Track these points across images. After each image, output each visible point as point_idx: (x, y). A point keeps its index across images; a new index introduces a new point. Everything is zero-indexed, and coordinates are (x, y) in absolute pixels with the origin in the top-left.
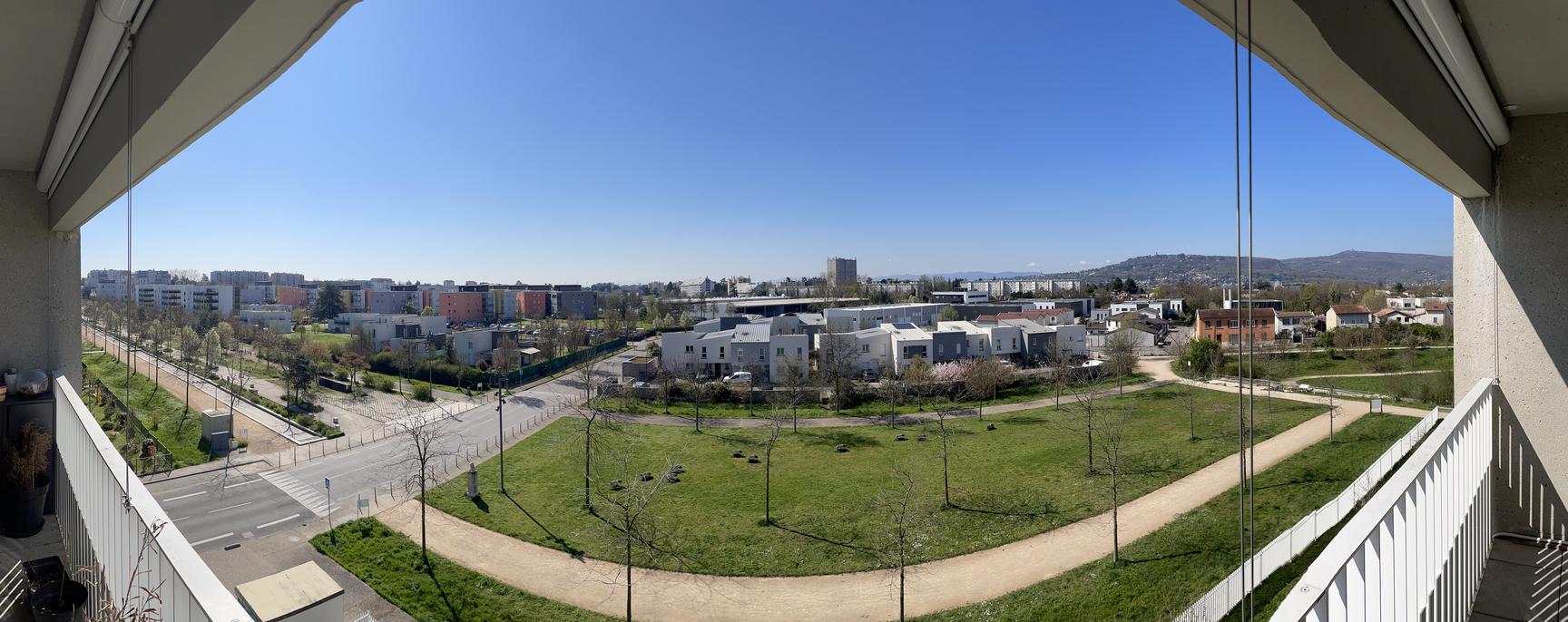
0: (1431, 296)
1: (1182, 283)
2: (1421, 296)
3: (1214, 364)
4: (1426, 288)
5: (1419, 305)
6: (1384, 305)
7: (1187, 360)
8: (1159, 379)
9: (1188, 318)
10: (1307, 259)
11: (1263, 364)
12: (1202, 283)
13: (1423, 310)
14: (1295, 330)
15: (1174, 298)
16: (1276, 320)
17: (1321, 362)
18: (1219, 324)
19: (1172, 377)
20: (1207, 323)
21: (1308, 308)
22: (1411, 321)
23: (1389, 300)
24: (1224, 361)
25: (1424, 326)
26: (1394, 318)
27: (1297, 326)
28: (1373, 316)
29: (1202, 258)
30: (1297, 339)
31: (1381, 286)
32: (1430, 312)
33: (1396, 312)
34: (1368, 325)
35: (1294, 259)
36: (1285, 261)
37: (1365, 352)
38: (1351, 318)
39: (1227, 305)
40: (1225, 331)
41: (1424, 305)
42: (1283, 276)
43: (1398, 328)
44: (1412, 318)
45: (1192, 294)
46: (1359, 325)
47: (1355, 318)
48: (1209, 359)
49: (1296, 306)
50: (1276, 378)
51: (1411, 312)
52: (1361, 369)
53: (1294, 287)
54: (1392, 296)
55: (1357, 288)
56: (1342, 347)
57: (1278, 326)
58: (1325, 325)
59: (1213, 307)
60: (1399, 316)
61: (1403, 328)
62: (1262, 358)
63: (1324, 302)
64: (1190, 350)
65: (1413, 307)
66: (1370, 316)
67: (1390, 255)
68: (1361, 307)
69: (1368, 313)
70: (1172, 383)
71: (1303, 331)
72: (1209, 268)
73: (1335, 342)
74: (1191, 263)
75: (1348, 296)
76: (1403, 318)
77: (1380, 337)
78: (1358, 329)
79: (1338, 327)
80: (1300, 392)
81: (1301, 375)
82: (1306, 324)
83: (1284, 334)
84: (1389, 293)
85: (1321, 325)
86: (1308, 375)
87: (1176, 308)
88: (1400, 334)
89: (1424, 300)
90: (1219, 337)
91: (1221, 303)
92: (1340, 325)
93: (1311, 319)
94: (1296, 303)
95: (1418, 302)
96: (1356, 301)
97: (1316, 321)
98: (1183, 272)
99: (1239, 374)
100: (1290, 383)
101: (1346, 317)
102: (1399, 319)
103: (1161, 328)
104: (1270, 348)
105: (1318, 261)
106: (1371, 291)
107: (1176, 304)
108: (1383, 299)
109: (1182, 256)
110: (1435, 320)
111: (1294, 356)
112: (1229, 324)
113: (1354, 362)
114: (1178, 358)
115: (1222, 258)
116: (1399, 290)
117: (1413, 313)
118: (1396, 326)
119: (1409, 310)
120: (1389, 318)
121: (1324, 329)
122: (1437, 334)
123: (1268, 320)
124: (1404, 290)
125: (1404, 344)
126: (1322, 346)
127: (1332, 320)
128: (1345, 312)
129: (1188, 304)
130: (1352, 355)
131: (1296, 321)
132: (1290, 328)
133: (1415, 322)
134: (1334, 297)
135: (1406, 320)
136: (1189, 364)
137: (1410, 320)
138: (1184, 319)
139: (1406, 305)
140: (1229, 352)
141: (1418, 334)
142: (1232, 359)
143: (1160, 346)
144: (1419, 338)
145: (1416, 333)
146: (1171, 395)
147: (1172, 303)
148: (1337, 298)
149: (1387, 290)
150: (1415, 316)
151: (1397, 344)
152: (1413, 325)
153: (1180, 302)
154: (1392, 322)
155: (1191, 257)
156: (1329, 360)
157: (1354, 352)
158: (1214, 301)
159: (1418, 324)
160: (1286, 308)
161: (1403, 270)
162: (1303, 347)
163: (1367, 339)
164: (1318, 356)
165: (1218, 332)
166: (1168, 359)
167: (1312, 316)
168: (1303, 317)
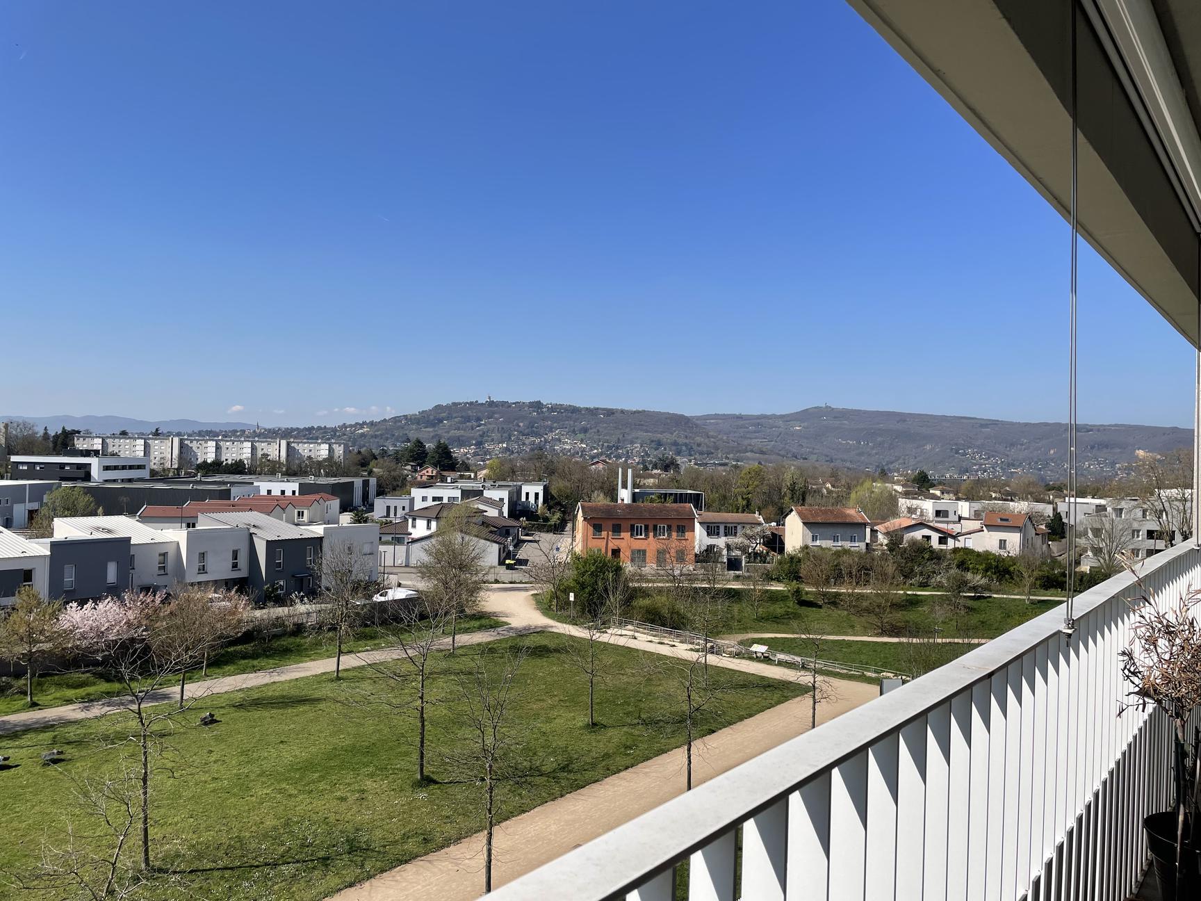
0: (991, 498)
1: (538, 453)
2: (968, 498)
3: (614, 600)
4: (979, 482)
5: (966, 514)
6: (893, 512)
7: (566, 591)
8: (517, 622)
9: (555, 518)
10: (740, 417)
11: (681, 607)
12: (573, 455)
13: (976, 525)
14: (728, 547)
15: (527, 481)
16: (697, 525)
17: (778, 609)
18: (617, 529)
19: (539, 620)
20: (597, 524)
21: (748, 508)
22: (951, 544)
23: (903, 503)
24: (632, 596)
25: (979, 554)
26: (918, 535)
27: (732, 540)
28: (874, 532)
29: (574, 410)
30: (733, 564)
31: (884, 475)
32: (991, 527)
33: (922, 525)
34: (863, 546)
35: (716, 416)
36: (698, 418)
37: (861, 597)
38: (830, 531)
39: (625, 495)
40: (626, 542)
41: (977, 515)
42: (695, 447)
43: (927, 556)
44: (954, 537)
45: (563, 476)
46: (847, 545)
47: (839, 532)
48: (606, 590)
49: (724, 503)
50: (713, 631)
51: (951, 526)
52: (852, 627)
53: (715, 468)
54: (907, 495)
55: (834, 477)
56: (816, 584)
57: (699, 538)
58: (782, 543)
59: (600, 500)
60: (926, 532)
61: (936, 557)
62: (683, 594)
63: (776, 498)
64: (571, 574)
65: (952, 517)
66: (868, 530)
67: (902, 417)
68: (851, 512)
69: (865, 525)
70: (541, 632)
71: (744, 549)
72: (585, 430)
73: (803, 573)
74: (554, 420)
75: (818, 491)
76: (935, 537)
77: (890, 569)
78: (846, 552)
79: (806, 547)
80: (751, 659)
81: (745, 629)
82: (749, 538)
83: (708, 555)
84: (899, 488)
85: (775, 542)
86: (757, 631)
87: (532, 499)
88: (930, 566)
89: (977, 506)
90: (616, 552)
91: (612, 493)
92: (810, 544)
93: (759, 529)
94: (725, 497)
95: (964, 508)
96: (841, 499)
97: (768, 533)
98: (538, 435)
99: (656, 619)
100: (729, 642)
101: (821, 530)
102: (928, 538)
103: (507, 534)
104: (691, 578)
105: (760, 423)
106: (867, 484)
107: (532, 491)
108: (892, 500)
109: (537, 405)
110: (1003, 543)
111: (734, 595)
112: (633, 531)
113: (836, 613)
114: (549, 588)
115: (610, 412)
116: (922, 484)
117: (956, 528)
118: (921, 551)
119: (948, 522)
120: (908, 536)
121: (781, 549)
122: (1008, 572)
123: (684, 526)
124: (933, 486)
125: (939, 587)
126: (778, 580)
127: (795, 534)
128: (819, 520)
129: (554, 492)
130: (834, 601)
131: (730, 531)
132: (721, 542)
133: (960, 545)
134: (793, 490)
135: (942, 541)
136: (572, 598)
137: (950, 541)
138: (546, 519)
139: (938, 513)
140: (638, 581)
141: (968, 570)
142: (645, 593)
143: (509, 567)
144: (969, 576)
145: (962, 565)
146: (540, 652)
147: (526, 489)
148: (800, 495)
149: (898, 483)
150: (959, 534)
151: (924, 586)
152: (956, 550)
153: (539, 489)
154: (913, 543)
155: (554, 408)
156: (792, 605)
157: (837, 595)
158: (602, 488)
159: (967, 551)
160: (709, 507)
161: (928, 447)
162: (745, 578)
163: (864, 570)
164: (774, 597)
165: (613, 544)
166: (526, 590)
167: (760, 524)
168: (743, 524)
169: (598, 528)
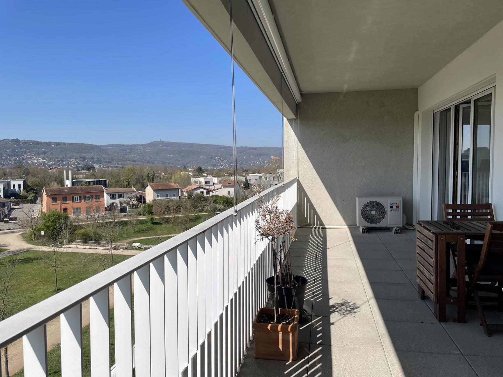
0: (224, 176)
1: (19, 165)
2: (217, 176)
3: (65, 232)
4: (220, 170)
5: (216, 182)
6: (189, 183)
7: (39, 230)
8: (12, 249)
9: (31, 196)
10: (123, 146)
11: (99, 231)
12: (39, 165)
13: (220, 186)
14: (121, 203)
15: (13, 179)
16: (105, 195)
17: (144, 227)
18: (65, 199)
19: (26, 246)
20: (54, 197)
21: (129, 185)
22: (211, 194)
23: (193, 179)
24: (74, 230)
25: (221, 197)
26: (199, 191)
27: (122, 200)
28: (182, 191)
29: (38, 143)
30: (123, 210)
31: (185, 168)
32: (225, 187)
33: (200, 187)
34: (178, 198)
35: (112, 146)
36: (103, 146)
37: (178, 218)
38: (164, 193)
39: (68, 183)
40: (70, 205)
41: (220, 183)
42: (102, 160)
43: (202, 199)
44: (212, 191)
45: (34, 175)
46: (172, 198)
47: (168, 193)
48: (61, 228)
49: (118, 183)
50: (114, 240)
51: (211, 187)
52: (175, 230)
53: (113, 168)
54: (194, 176)
55: (165, 170)
56: (160, 215)
57: (107, 200)
58: (144, 199)
59: (55, 186)
60: (202, 190)
61: (206, 199)
62: (99, 225)
63: (141, 180)
64: (41, 222)
65: (211, 184)
66: (180, 191)
67: (191, 145)
68: (173, 184)
69: (178, 189)
70: (27, 251)
71: (127, 203)
72: (45, 153)
73: (154, 211)
74: (27, 148)
75: (159, 177)
76: (205, 192)
77: (189, 206)
78: (171, 200)
79: (155, 200)
80: (133, 249)
81: (130, 237)
82: (130, 198)
83: (112, 207)
84: (191, 174)
85: (141, 199)
86: (135, 237)
87: (17, 188)
88: (204, 203)
89: (220, 179)
90: (65, 210)
91: (62, 182)
92: (156, 199)
93: (134, 194)
94: (118, 181)
95: (215, 180)
96: (168, 179)
97: (138, 195)
98: (17, 156)
99: (87, 238)
100: (123, 243)
101: (161, 192)
102: (203, 192)
103: (4, 205)
104: (104, 218)
105: (132, 148)
106: (179, 172)
107: (17, 184)
108: (189, 178)
109: (17, 141)
110: (229, 192)
111: (124, 223)
112: (73, 199)
113: (168, 226)
114: (29, 230)
115: (58, 144)
116: (200, 171)
117: (212, 188)
118: (200, 197)
119: (209, 186)
120: (195, 192)
121: (144, 202)
122: (231, 203)
123: (99, 196)
124: (204, 172)
125: (207, 211)
126: (143, 215)
127: (150, 195)
128: (160, 188)
129: (29, 184)
130: (167, 221)
131: (121, 196)
132: (117, 201)
133: (214, 194)
134: (148, 177)
135: (208, 193)
136: (43, 233)
137: (211, 193)
138: (26, 197)
139: (206, 183)
140: (77, 222)
141: (217, 203)
142: (81, 227)
143: (6, 222)
144: (218, 206)
145: (215, 202)
146: (27, 261)
147: (12, 183)
148: (151, 179)
149: (191, 171)
150: (214, 190)
151: (201, 211)
152: (213, 196)
153: (21, 182)
154: (197, 195)
155: (26, 142)
156: (150, 225)
157: (168, 218)
158: (55, 180)
159: (217, 196)
160: (110, 186)
161: (201, 157)
162: (128, 216)
163: (179, 208)
164: (142, 222)
165: (64, 206)
166: (17, 232)
167: (134, 192)
168: (127, 193)
169: (55, 199)
